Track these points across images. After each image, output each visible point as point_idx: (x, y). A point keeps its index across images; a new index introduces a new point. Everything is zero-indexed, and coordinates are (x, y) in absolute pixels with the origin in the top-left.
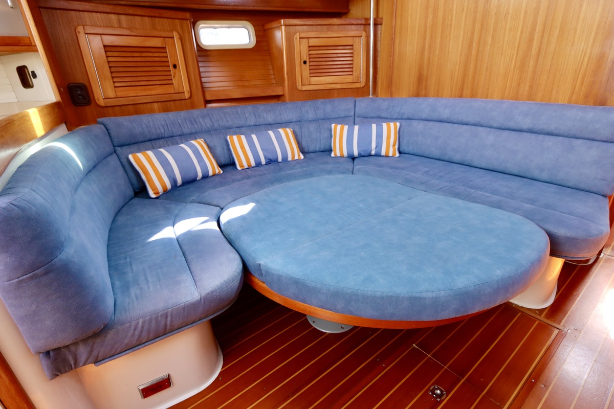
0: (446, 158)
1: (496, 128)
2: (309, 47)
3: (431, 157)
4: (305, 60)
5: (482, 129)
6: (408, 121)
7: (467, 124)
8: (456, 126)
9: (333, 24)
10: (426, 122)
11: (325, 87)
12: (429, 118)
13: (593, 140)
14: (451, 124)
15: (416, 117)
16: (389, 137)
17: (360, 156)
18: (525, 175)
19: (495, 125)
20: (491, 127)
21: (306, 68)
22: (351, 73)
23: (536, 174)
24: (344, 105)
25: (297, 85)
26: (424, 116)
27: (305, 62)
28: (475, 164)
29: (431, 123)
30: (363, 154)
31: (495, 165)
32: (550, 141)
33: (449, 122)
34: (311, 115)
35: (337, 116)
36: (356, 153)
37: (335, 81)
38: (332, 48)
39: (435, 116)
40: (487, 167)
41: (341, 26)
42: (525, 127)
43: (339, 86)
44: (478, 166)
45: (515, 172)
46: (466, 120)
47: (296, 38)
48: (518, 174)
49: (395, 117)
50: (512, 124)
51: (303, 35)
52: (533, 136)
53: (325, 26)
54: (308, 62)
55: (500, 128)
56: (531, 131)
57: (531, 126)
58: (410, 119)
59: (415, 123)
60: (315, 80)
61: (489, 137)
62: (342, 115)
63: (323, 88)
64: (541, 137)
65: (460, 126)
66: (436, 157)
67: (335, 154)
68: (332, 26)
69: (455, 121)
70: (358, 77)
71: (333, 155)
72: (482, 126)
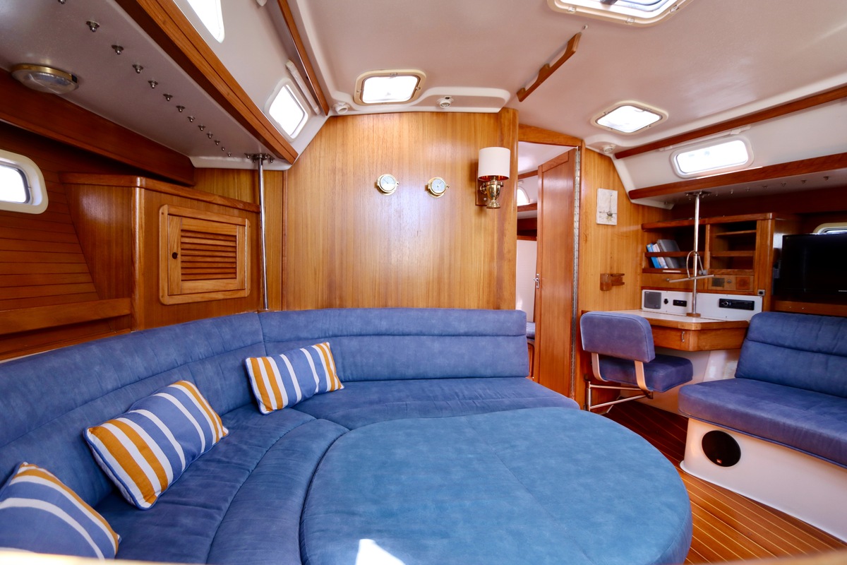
0: (397, 376)
1: (437, 335)
2: (182, 231)
3: (378, 378)
4: (175, 251)
5: (425, 337)
6: (334, 338)
7: (408, 335)
8: (397, 338)
9: (214, 202)
10: (360, 337)
11: (202, 297)
12: (363, 333)
13: (508, 336)
14: (391, 337)
15: (345, 333)
16: (328, 365)
17: (305, 399)
18: (475, 375)
19: (436, 332)
20: (433, 335)
21: (176, 268)
22: (233, 276)
23: (483, 371)
24: (249, 325)
25: (161, 294)
26: (356, 330)
27: (175, 256)
28: (431, 375)
29: (366, 339)
30: (307, 396)
31: (449, 371)
32: (483, 341)
33: (388, 335)
34: (201, 350)
35: (243, 345)
36: (299, 397)
37: (217, 288)
38: (212, 237)
39: (370, 329)
40: (441, 376)
41: (221, 207)
42: (462, 331)
43: (220, 296)
44: (433, 376)
45: (467, 374)
46: (407, 330)
47: (163, 214)
48: (469, 376)
49: (316, 336)
50: (451, 330)
51: (173, 211)
52: (470, 338)
53: (203, 203)
54: (179, 256)
55: (441, 335)
56: (466, 335)
57: (466, 330)
58: (336, 336)
59: (345, 341)
60: (190, 285)
61: (436, 345)
62: (249, 342)
63: (199, 300)
64: (475, 338)
65: (402, 337)
66: (386, 378)
67: (268, 408)
68: (211, 205)
69: (395, 332)
70: (243, 282)
71: (264, 410)
72: (424, 335)
